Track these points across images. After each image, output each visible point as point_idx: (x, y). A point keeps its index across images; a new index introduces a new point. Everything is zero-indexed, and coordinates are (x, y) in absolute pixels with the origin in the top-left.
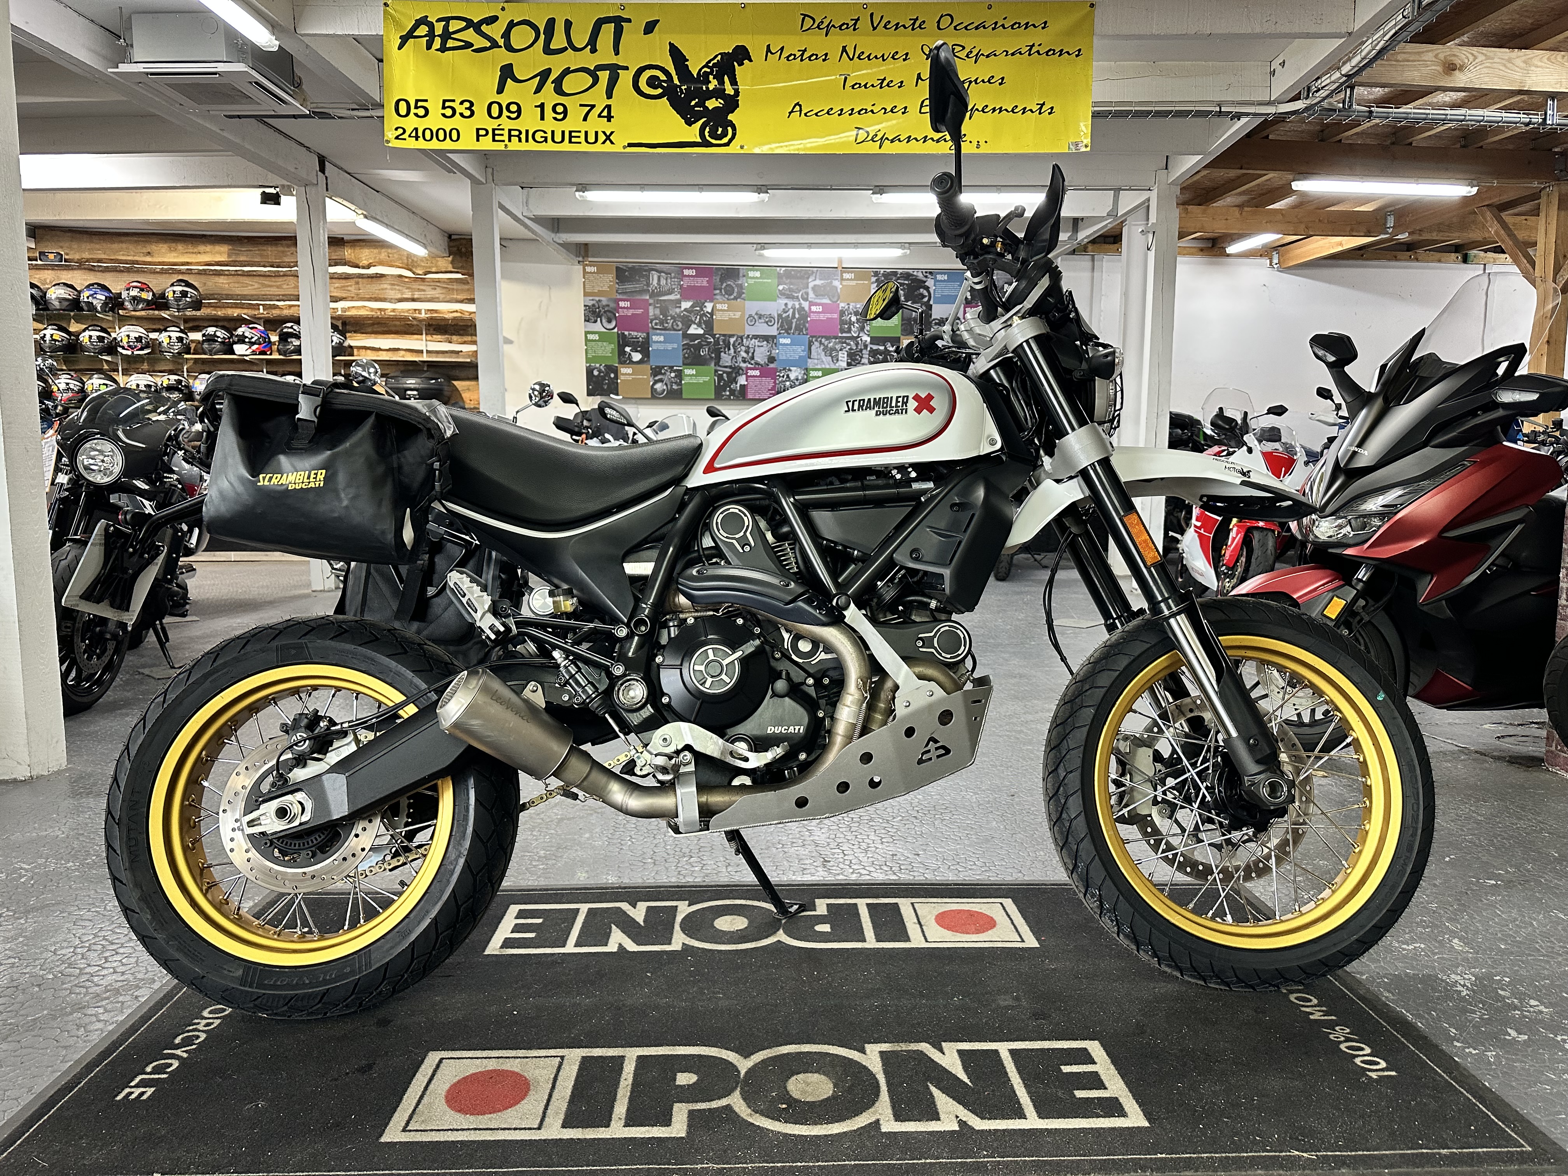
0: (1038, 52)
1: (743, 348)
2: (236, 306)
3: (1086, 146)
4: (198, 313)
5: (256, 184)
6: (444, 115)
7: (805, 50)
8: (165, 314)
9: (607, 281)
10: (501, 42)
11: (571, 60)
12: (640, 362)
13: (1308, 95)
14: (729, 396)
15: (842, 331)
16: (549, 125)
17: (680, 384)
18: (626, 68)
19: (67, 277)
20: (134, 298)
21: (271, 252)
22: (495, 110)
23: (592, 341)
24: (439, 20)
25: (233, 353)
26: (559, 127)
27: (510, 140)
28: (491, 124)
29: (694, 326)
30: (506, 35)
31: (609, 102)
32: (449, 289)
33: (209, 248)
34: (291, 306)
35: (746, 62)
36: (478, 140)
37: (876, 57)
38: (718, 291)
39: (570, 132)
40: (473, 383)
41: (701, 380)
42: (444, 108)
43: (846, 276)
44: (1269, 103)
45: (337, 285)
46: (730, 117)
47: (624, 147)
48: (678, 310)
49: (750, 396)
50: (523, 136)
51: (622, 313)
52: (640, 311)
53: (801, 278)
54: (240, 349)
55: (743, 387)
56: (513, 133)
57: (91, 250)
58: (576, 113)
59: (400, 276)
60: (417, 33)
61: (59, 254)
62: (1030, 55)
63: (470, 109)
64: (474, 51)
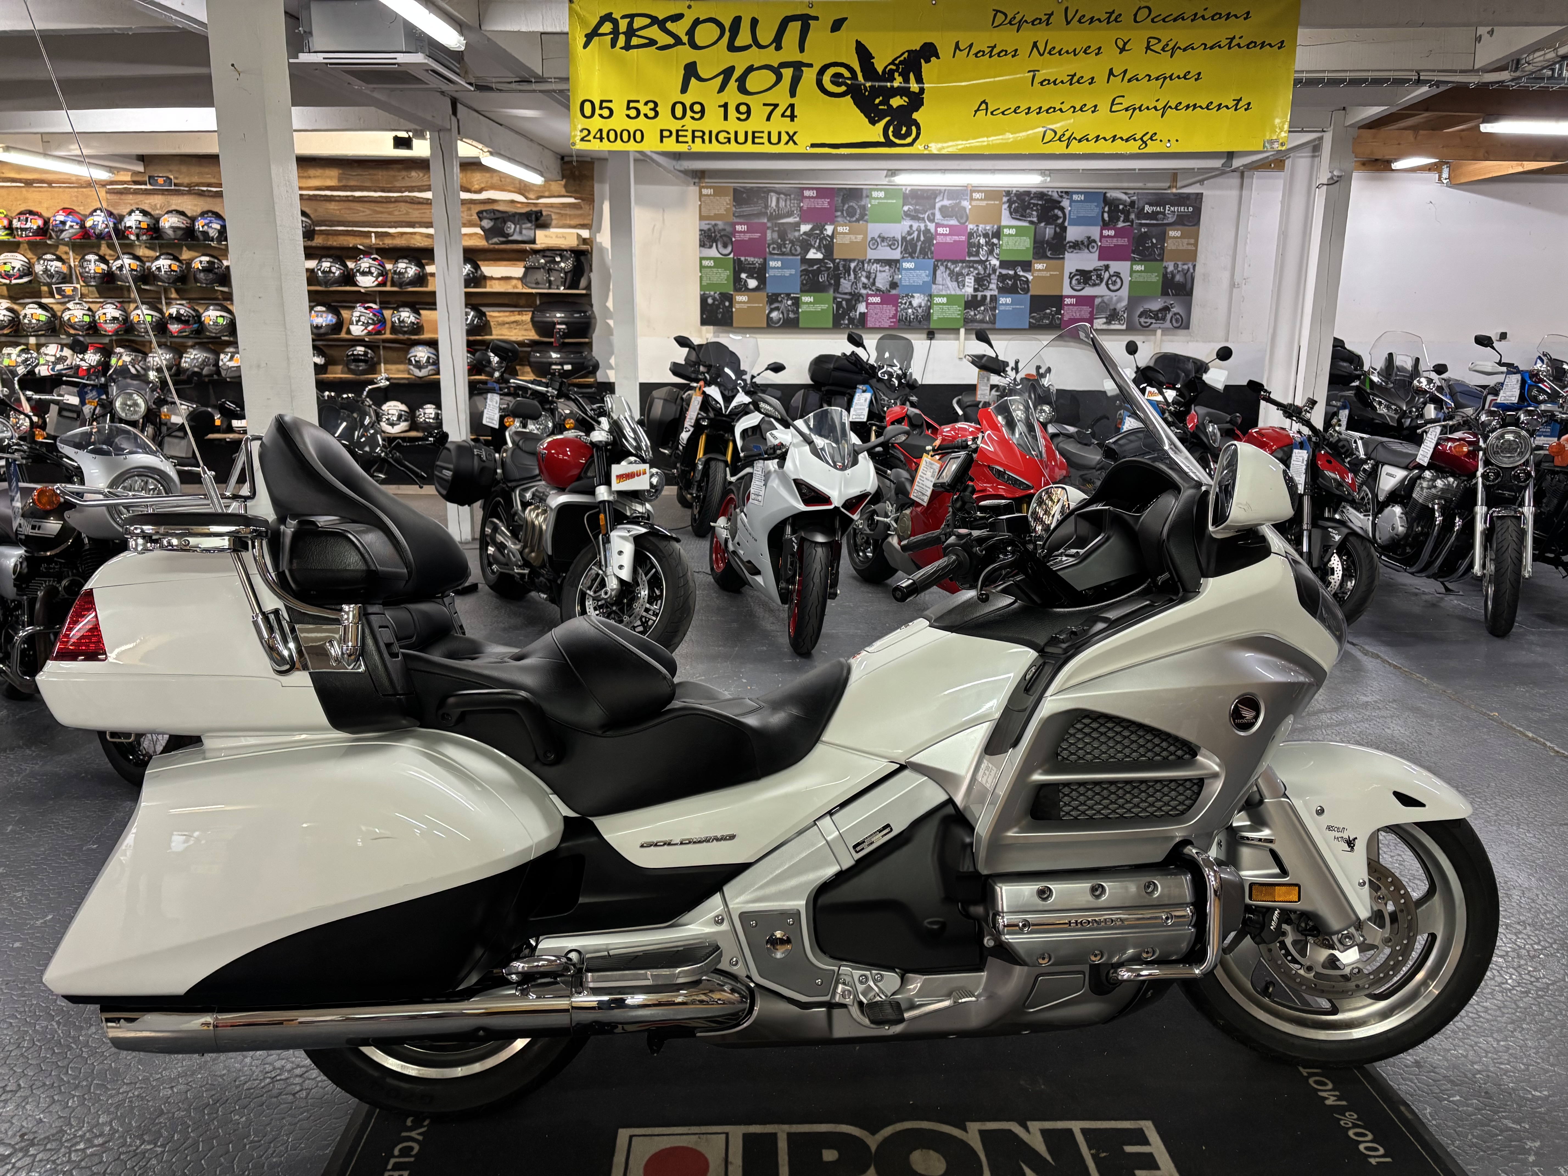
0: (1239, 45)
1: (864, 274)
2: (348, 234)
3: (1282, 144)
4: (312, 243)
5: (391, 129)
6: (628, 116)
7: (995, 46)
9: (724, 205)
10: (685, 39)
11: (754, 57)
12: (756, 289)
13: (1516, 68)
14: (848, 325)
15: (970, 254)
16: (733, 125)
17: (797, 312)
18: (810, 66)
21: (381, 175)
22: (679, 110)
23: (707, 267)
24: (623, 17)
26: (742, 128)
27: (693, 142)
28: (675, 125)
29: (813, 251)
30: (691, 33)
31: (793, 101)
32: (562, 215)
33: (319, 172)
34: (403, 234)
35: (933, 59)
36: (662, 141)
37: (1067, 52)
38: (839, 213)
39: (754, 133)
41: (819, 307)
42: (628, 108)
43: (976, 196)
46: (915, 116)
47: (808, 147)
48: (797, 234)
49: (870, 325)
50: (707, 137)
51: (738, 237)
52: (757, 235)
53: (928, 198)
55: (863, 315)
56: (697, 134)
57: (200, 174)
58: (759, 113)
59: (513, 202)
60: (601, 31)
61: (168, 178)
62: (1230, 48)
63: (654, 109)
64: (658, 48)
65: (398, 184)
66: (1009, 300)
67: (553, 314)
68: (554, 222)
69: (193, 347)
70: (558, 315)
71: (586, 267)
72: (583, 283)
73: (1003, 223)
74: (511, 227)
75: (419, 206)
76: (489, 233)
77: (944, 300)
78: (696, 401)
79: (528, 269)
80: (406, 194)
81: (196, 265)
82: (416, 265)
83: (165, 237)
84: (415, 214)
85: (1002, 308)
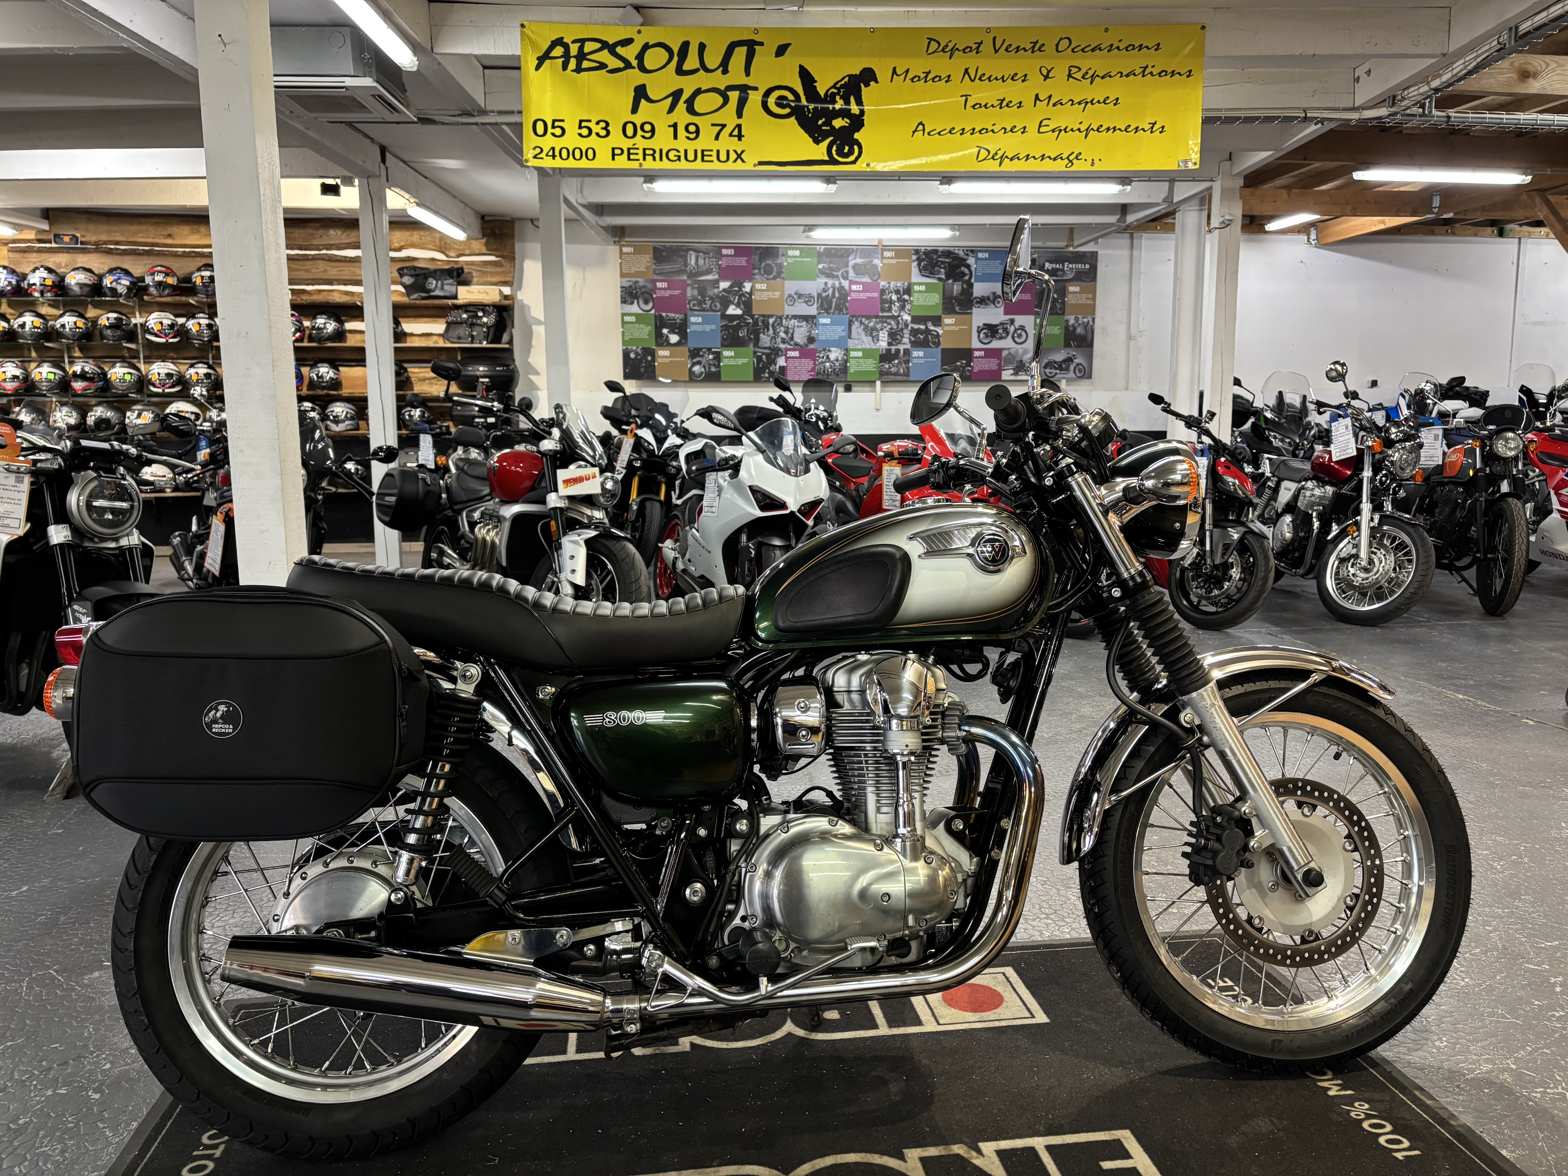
1: (782, 329)
3: (1195, 164)
5: (319, 175)
6: (580, 135)
7: (929, 72)
8: (193, 301)
9: (644, 262)
10: (635, 63)
11: (702, 80)
12: (678, 344)
13: (1393, 103)
14: (768, 378)
15: (883, 310)
16: (682, 143)
17: (718, 366)
18: (756, 89)
19: (84, 260)
20: (159, 283)
22: (630, 129)
23: (629, 323)
24: (574, 42)
26: (691, 146)
27: (644, 159)
28: (626, 144)
29: (732, 307)
30: (640, 57)
31: (739, 121)
34: (320, 291)
35: (872, 83)
36: (613, 159)
37: (996, 79)
38: (756, 271)
39: (703, 151)
41: (740, 361)
42: (580, 127)
43: (887, 254)
44: (1354, 109)
46: (857, 136)
47: (755, 165)
48: (716, 291)
49: (789, 378)
50: (657, 155)
51: (659, 293)
52: (677, 292)
53: (842, 256)
55: (783, 369)
56: (648, 152)
57: (108, 232)
58: (707, 132)
59: (433, 260)
60: (553, 54)
61: (74, 236)
62: (1144, 76)
63: (605, 128)
64: (608, 72)
65: (315, 242)
66: (921, 354)
67: (476, 367)
68: (475, 280)
69: (97, 405)
70: (481, 369)
71: (509, 324)
72: (505, 338)
73: (914, 280)
74: (432, 283)
75: (338, 264)
76: (409, 289)
77: (860, 354)
78: (628, 443)
79: (449, 324)
80: (324, 252)
81: (103, 321)
82: (335, 321)
83: (71, 293)
84: (333, 271)
85: (915, 361)
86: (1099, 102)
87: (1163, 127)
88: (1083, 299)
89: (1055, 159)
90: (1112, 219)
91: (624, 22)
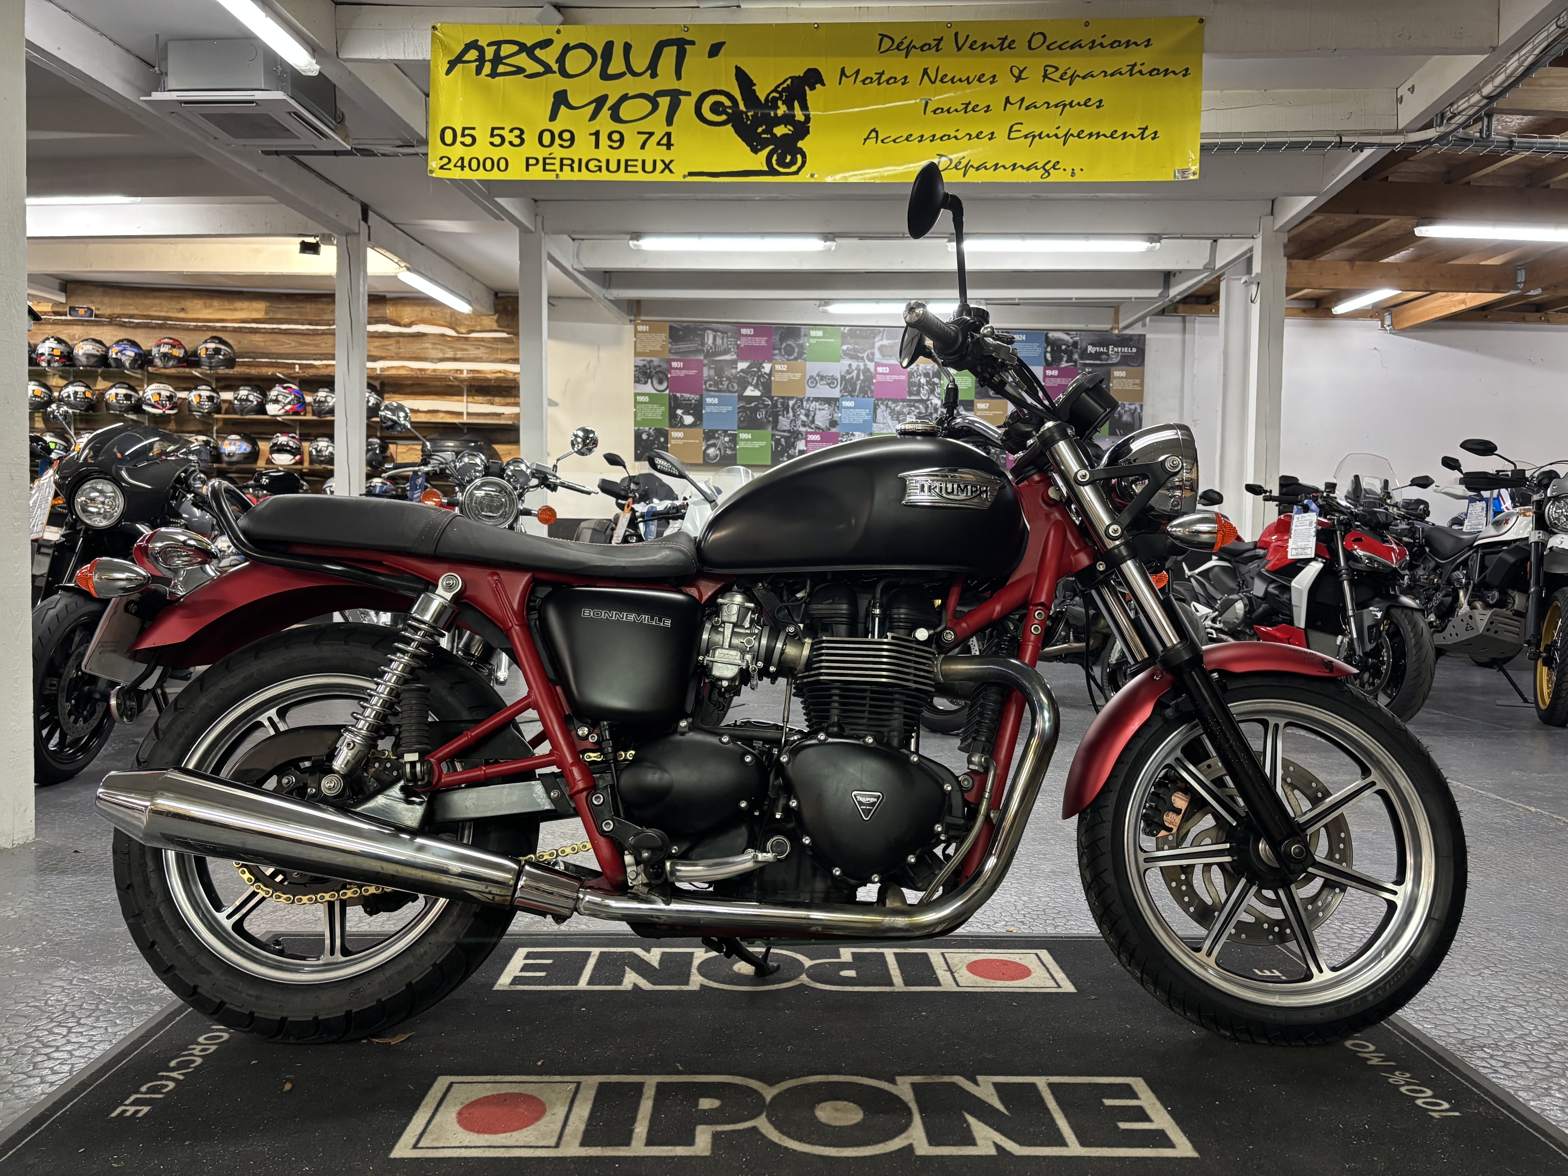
0: (1140, 72)
1: (803, 411)
2: (270, 365)
3: (1194, 174)
4: (231, 372)
5: (295, 232)
6: (492, 144)
7: (883, 73)
8: (196, 372)
9: (659, 341)
10: (555, 67)
11: (629, 85)
12: (693, 425)
13: (1442, 122)
15: (911, 393)
16: (604, 153)
17: (734, 449)
18: (688, 94)
19: (96, 332)
20: (165, 355)
21: (310, 308)
22: (547, 138)
23: (642, 403)
24: (490, 45)
25: (265, 412)
26: (614, 156)
27: (561, 170)
28: (542, 153)
29: (750, 388)
30: (561, 60)
31: (669, 129)
32: (493, 349)
33: (245, 304)
34: (327, 366)
35: (818, 86)
36: (527, 170)
37: (960, 80)
38: (777, 351)
39: (627, 161)
40: (514, 447)
41: (757, 444)
42: (492, 136)
44: (1397, 132)
45: (377, 344)
46: (800, 144)
47: (685, 176)
48: (734, 371)
50: (576, 166)
51: (674, 373)
52: (693, 372)
53: (867, 337)
54: (272, 409)
56: (565, 162)
57: (123, 306)
58: (632, 142)
59: (443, 336)
60: (465, 58)
61: (89, 309)
62: (1131, 75)
63: (520, 137)
64: (526, 76)
68: (485, 356)
83: (79, 364)
86: (1079, 104)
87: (1156, 133)
88: (1129, 385)
89: (1028, 169)
90: (1154, 293)
91: (542, 21)
